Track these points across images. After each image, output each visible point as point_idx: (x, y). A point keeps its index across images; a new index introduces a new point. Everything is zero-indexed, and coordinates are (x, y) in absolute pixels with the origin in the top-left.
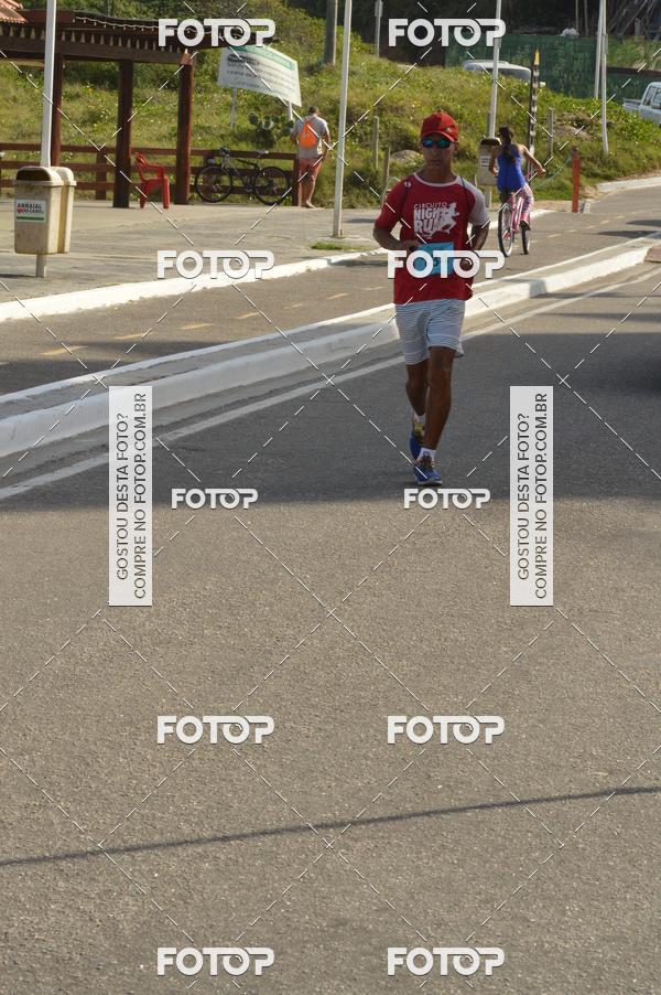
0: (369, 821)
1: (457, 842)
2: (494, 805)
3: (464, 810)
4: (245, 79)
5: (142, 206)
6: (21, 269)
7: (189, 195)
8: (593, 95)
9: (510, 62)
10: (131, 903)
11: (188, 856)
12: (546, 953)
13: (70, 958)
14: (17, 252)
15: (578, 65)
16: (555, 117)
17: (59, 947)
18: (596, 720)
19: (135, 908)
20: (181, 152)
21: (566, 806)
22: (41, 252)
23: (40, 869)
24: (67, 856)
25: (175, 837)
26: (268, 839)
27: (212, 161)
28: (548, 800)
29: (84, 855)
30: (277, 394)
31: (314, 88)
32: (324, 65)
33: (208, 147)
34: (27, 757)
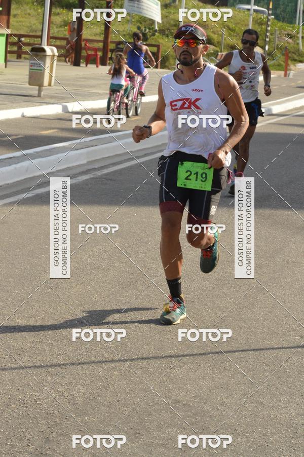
0: (191, 355)
1: (231, 366)
2: (248, 350)
3: (234, 352)
4: (135, 9)
5: (86, 66)
6: (31, 93)
7: (108, 62)
8: (295, 23)
9: (258, 6)
10: (81, 388)
11: (107, 368)
12: (272, 420)
13: (53, 413)
14: (30, 84)
15: (289, 9)
16: (278, 32)
17: (48, 407)
18: (295, 313)
19: (83, 391)
20: (105, 42)
21: (281, 352)
22: (41, 85)
23: (39, 371)
24: (52, 366)
25: (101, 359)
26: (144, 362)
27: (119, 46)
28: (273, 349)
29: (59, 365)
30: (148, 156)
31: (167, 14)
32: (172, 4)
33: (117, 40)
34: (33, 319)
